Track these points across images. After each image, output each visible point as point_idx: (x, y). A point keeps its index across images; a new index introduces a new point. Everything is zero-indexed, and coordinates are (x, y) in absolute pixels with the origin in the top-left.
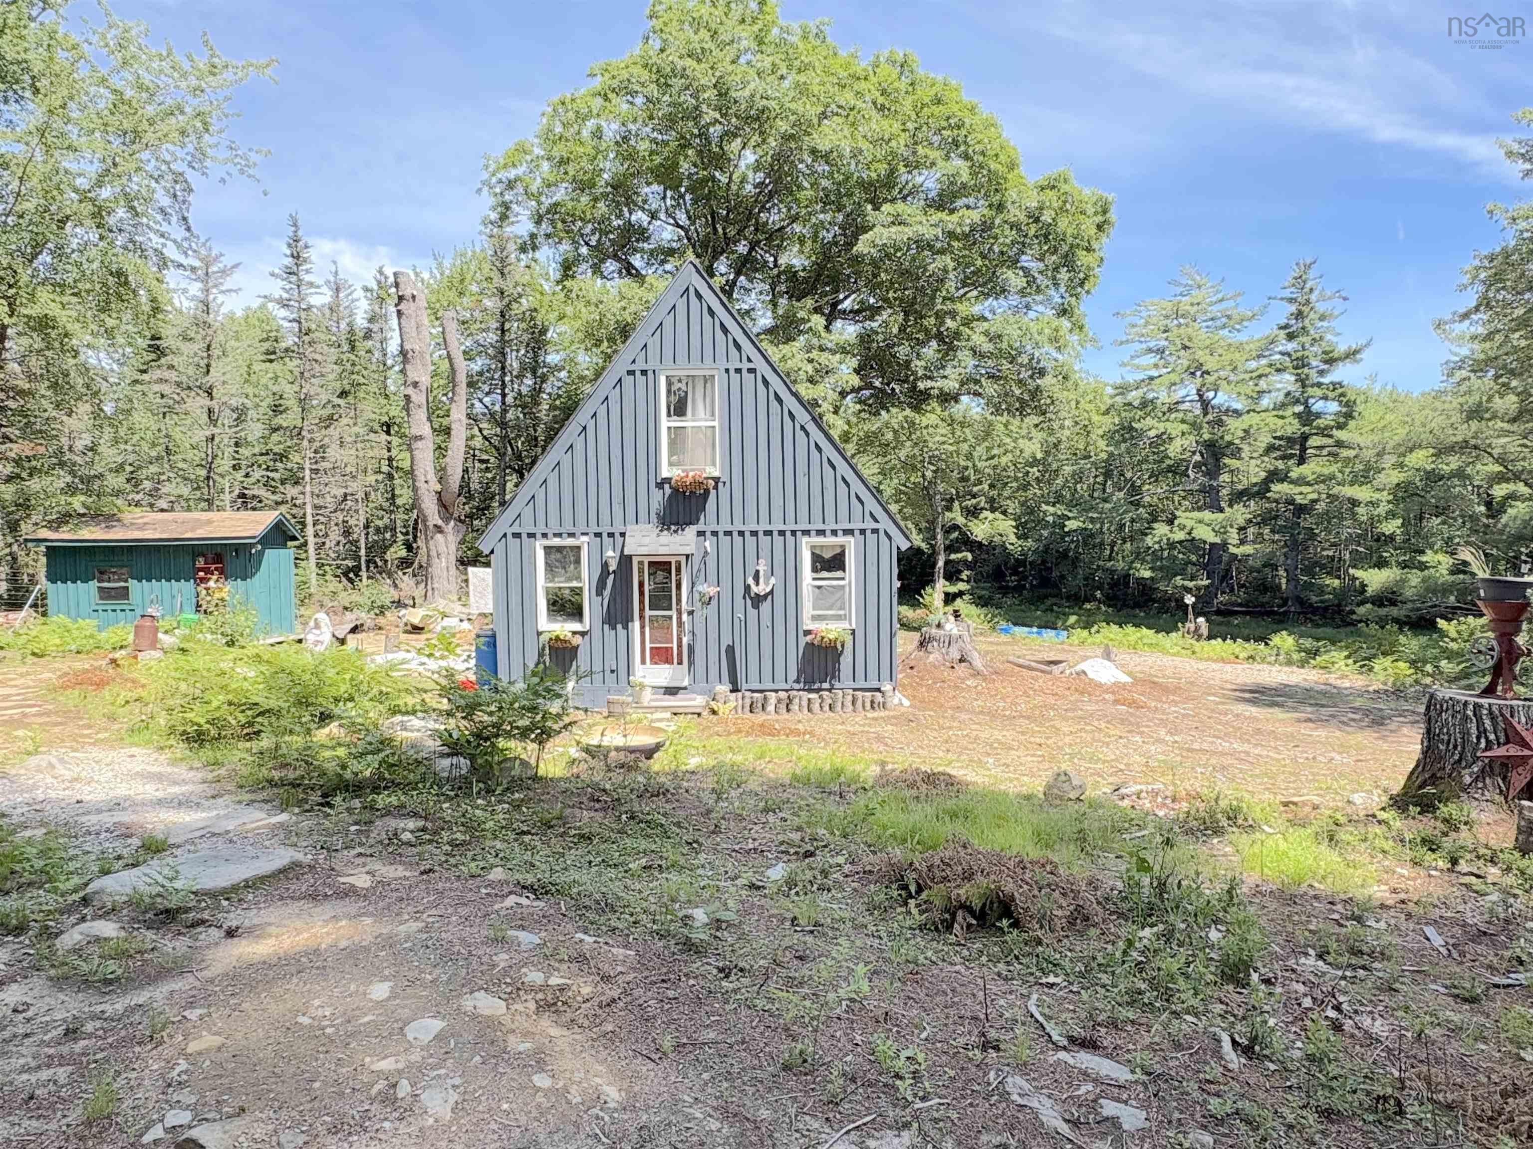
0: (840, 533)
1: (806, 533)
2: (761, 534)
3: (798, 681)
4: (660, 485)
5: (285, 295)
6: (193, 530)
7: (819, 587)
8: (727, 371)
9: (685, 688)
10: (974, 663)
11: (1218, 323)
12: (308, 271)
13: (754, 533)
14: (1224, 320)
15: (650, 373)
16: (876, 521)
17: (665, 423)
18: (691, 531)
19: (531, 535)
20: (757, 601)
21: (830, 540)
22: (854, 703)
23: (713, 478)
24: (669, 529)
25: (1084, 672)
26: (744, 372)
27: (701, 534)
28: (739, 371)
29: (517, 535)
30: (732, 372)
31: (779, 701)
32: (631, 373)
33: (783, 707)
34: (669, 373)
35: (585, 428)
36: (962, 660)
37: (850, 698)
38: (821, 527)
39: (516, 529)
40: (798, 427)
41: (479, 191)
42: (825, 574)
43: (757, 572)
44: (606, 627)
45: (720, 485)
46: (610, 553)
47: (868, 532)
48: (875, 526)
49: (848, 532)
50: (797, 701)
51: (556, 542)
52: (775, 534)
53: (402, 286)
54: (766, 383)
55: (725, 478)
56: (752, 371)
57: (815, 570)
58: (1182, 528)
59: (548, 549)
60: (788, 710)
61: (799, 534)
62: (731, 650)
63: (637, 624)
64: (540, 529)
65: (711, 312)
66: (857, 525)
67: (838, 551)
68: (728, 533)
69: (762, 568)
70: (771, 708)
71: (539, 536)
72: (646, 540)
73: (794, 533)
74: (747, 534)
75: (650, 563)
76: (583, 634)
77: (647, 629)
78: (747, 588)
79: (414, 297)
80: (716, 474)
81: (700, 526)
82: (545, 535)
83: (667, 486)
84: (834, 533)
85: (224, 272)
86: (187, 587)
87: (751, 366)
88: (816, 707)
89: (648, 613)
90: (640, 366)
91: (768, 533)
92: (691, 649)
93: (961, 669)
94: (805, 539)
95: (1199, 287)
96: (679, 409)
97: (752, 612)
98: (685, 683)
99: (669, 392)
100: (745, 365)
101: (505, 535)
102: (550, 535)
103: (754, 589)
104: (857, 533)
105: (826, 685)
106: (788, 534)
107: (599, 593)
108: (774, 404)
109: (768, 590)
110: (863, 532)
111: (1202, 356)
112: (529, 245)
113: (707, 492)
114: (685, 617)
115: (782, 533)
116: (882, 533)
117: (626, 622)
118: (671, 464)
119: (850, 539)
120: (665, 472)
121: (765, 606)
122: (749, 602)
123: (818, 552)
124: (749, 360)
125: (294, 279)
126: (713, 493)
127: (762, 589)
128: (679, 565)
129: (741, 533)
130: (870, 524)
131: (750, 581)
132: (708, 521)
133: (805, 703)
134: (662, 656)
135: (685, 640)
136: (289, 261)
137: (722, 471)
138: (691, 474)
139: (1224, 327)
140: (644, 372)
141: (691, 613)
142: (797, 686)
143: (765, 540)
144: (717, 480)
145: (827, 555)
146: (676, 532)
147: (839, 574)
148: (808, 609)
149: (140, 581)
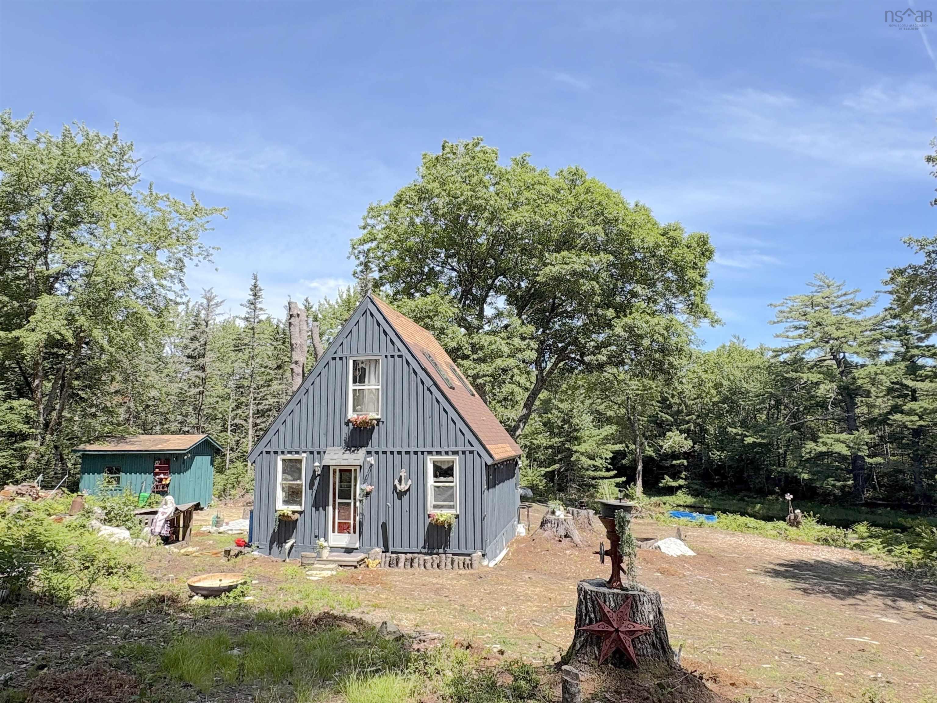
0: (450, 453)
1: (430, 453)
2: (403, 453)
3: (424, 547)
4: (347, 423)
5: (247, 316)
7: (438, 487)
8: (386, 356)
9: (357, 549)
10: (574, 538)
11: (845, 309)
12: (260, 303)
13: (399, 453)
14: (849, 307)
15: (344, 359)
16: (472, 446)
17: (351, 387)
18: (362, 452)
19: (276, 453)
20: (401, 495)
21: (444, 457)
22: (453, 562)
23: (375, 419)
24: (350, 450)
25: (659, 548)
26: (396, 357)
27: (369, 453)
28: (392, 356)
29: (268, 453)
30: (389, 357)
31: (406, 560)
32: (334, 359)
33: (408, 564)
34: (355, 359)
35: (308, 391)
36: (566, 536)
37: (450, 560)
38: (439, 449)
39: (268, 449)
40: (426, 388)
42: (442, 479)
43: (401, 477)
44: (314, 509)
45: (381, 423)
46: (317, 464)
47: (467, 453)
48: (471, 449)
49: (455, 453)
50: (416, 561)
51: (289, 456)
52: (412, 453)
53: (292, 309)
54: (408, 363)
55: (384, 419)
56: (400, 356)
57: (435, 476)
58: (825, 444)
59: (284, 461)
60: (411, 566)
61: (426, 453)
62: (384, 526)
63: (331, 508)
64: (282, 448)
65: (378, 324)
66: (460, 448)
67: (451, 464)
68: (384, 453)
69: (403, 474)
70: (401, 564)
71: (280, 453)
72: (336, 457)
73: (423, 453)
74: (395, 453)
75: (340, 470)
76: (300, 513)
77: (337, 511)
78: (395, 487)
79: (298, 315)
80: (379, 417)
81: (369, 448)
82: (283, 453)
83: (351, 424)
84: (447, 453)
86: (150, 477)
87: (400, 353)
88: (428, 565)
89: (338, 501)
90: (339, 354)
91: (408, 453)
92: (361, 524)
93: (566, 541)
94: (429, 457)
96: (360, 378)
97: (397, 501)
98: (357, 546)
99: (355, 369)
100: (397, 353)
101: (262, 453)
102: (286, 453)
103: (399, 487)
104: (460, 453)
105: (441, 551)
106: (419, 453)
107: (311, 488)
108: (413, 375)
109: (407, 488)
110: (464, 452)
113: (373, 427)
114: (358, 504)
115: (416, 453)
116: (475, 453)
117: (325, 506)
118: (354, 410)
119: (456, 457)
120: (351, 415)
121: (406, 498)
122: (396, 495)
123: (439, 464)
124: (399, 350)
125: (252, 307)
126: (376, 428)
127: (402, 487)
128: (355, 470)
129: (392, 453)
130: (469, 448)
131: (396, 482)
132: (373, 445)
133: (422, 562)
134: (343, 528)
135: (358, 518)
136: (252, 297)
137: (382, 415)
138: (361, 417)
140: (341, 359)
141: (361, 501)
142: (423, 551)
143: (405, 457)
144: (378, 421)
145: (445, 467)
146: (353, 451)
147: (450, 479)
148: (431, 500)
149: (126, 474)
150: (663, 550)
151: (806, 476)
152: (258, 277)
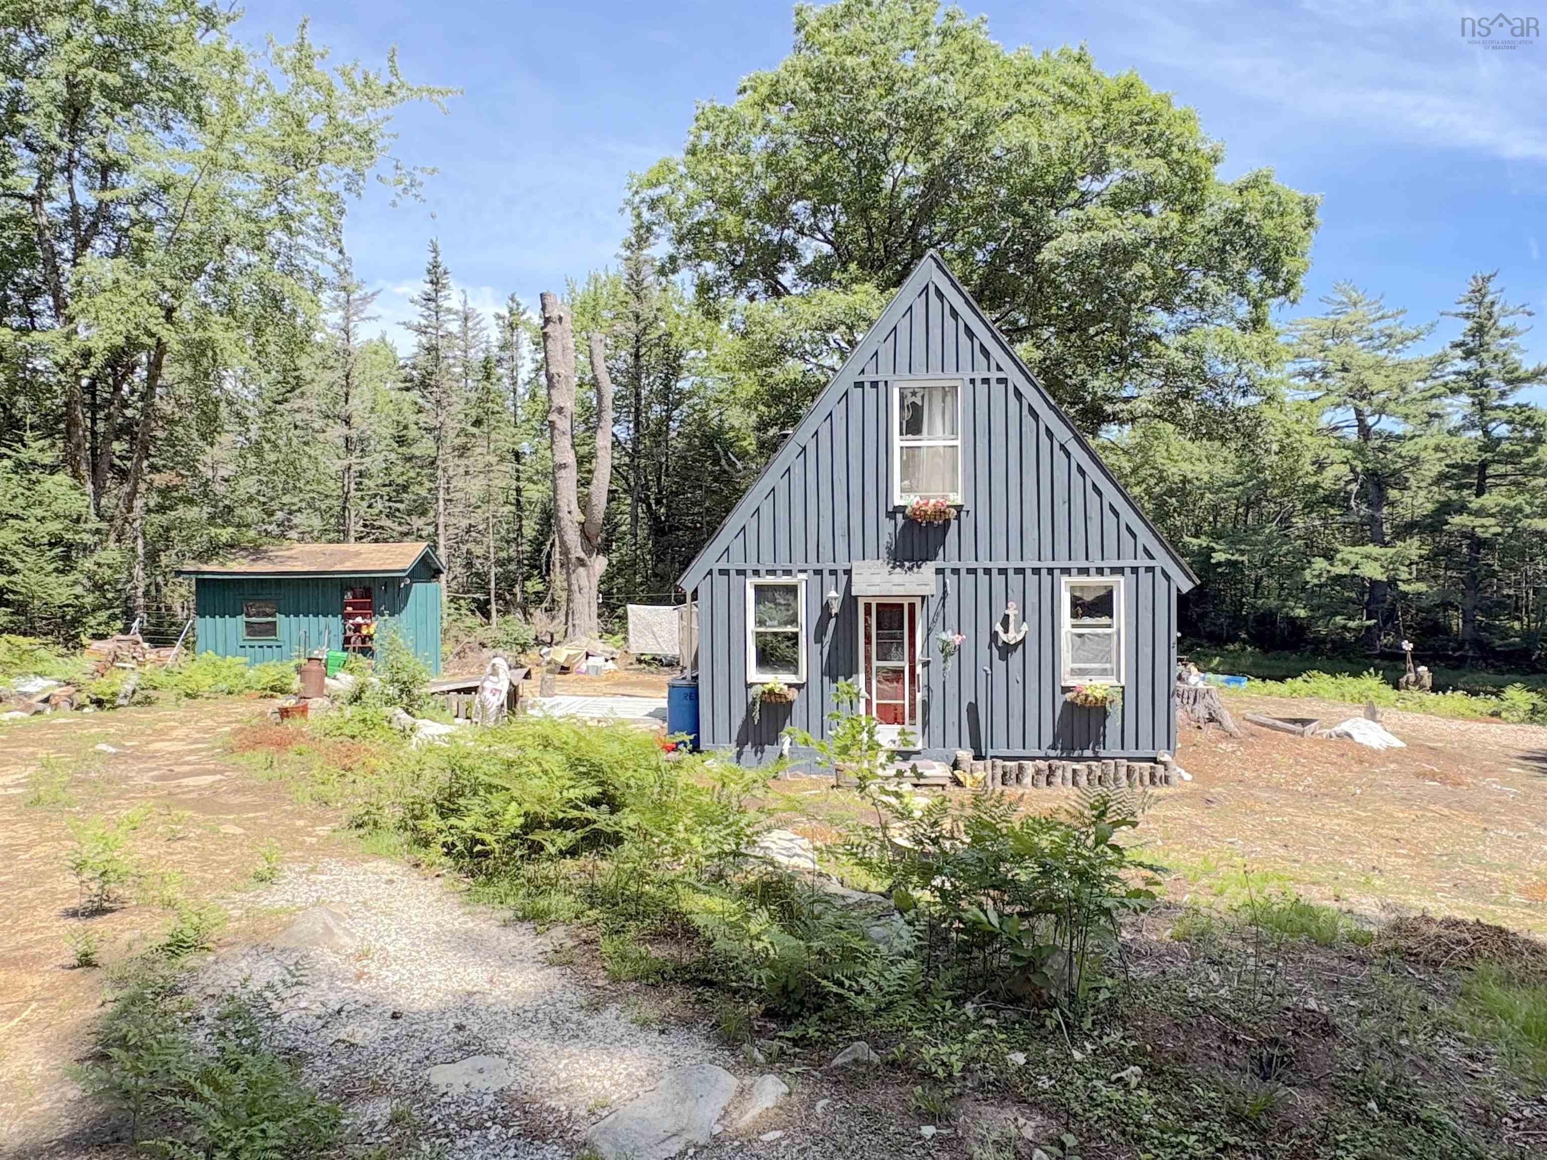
0: (1107, 571)
1: (1066, 571)
2: (1011, 573)
3: (1054, 747)
4: (891, 515)
5: (424, 322)
6: (342, 562)
7: (1080, 636)
8: (972, 381)
9: (918, 753)
10: (1225, 723)
11: (1377, 343)
12: (447, 298)
13: (1003, 571)
14: (1384, 339)
15: (881, 385)
16: (1151, 557)
17: (897, 442)
18: (928, 568)
19: (741, 572)
20: (1006, 650)
21: (1094, 580)
22: (1129, 775)
23: (955, 507)
24: (902, 566)
25: (1349, 735)
26: (993, 382)
27: (940, 571)
28: (986, 381)
29: (724, 572)
30: (978, 383)
31: (1038, 772)
32: (859, 385)
33: (1043, 779)
34: (904, 384)
35: (804, 449)
36: (1211, 719)
37: (1123, 771)
38: (1084, 564)
39: (723, 565)
40: (1056, 446)
41: (622, 210)
42: (1087, 620)
43: (1007, 617)
44: (826, 679)
45: (963, 514)
46: (833, 594)
47: (1141, 571)
48: (1151, 563)
49: (1120, 571)
50: (1059, 773)
51: (769, 580)
52: (1028, 572)
53: (549, 308)
54: (1018, 394)
55: (969, 506)
56: (1002, 381)
57: (1074, 615)
58: (1345, 562)
59: (758, 589)
60: (1049, 783)
61: (1057, 573)
62: (973, 709)
63: (862, 677)
64: (752, 564)
65: (954, 314)
66: (1128, 562)
67: (1103, 592)
68: (972, 571)
69: (1012, 612)
70: (1027, 780)
71: (749, 573)
72: (877, 579)
73: (1051, 571)
74: (995, 573)
75: (878, 605)
76: (799, 687)
77: (874, 682)
78: (994, 636)
79: (560, 319)
80: (959, 502)
81: (939, 563)
82: (756, 573)
83: (899, 516)
84: (1100, 571)
85: (364, 299)
86: (335, 623)
87: (1001, 375)
88: (1083, 780)
89: (875, 663)
90: (867, 378)
91: (1020, 571)
92: (926, 705)
93: (1210, 730)
94: (1065, 579)
95: (1355, 304)
96: (913, 426)
97: (999, 665)
98: (919, 746)
99: (902, 407)
100: (994, 375)
101: (710, 572)
102: (762, 572)
103: (1003, 636)
104: (1128, 571)
105: (1088, 753)
106: (1044, 572)
107: (819, 639)
108: (1028, 420)
109: (1019, 638)
110: (1135, 570)
111: (1368, 376)
112: (669, 267)
113: (947, 523)
114: (919, 669)
115: (1036, 571)
116: (1158, 571)
117: (849, 673)
118: (902, 490)
119: (1121, 579)
120: (898, 501)
121: (1016, 658)
122: (995, 652)
123: (1078, 594)
124: (999, 369)
125: (432, 305)
126: (954, 524)
127: (1012, 637)
128: (912, 606)
129: (988, 571)
130: (1143, 562)
131: (998, 628)
132: (948, 557)
133: (1069, 775)
134: (892, 715)
135: (919, 696)
136: (429, 287)
137: (965, 498)
138: (932, 502)
139: (1381, 347)
140: (874, 384)
141: (926, 664)
142: (1052, 753)
143: (1015, 581)
144: (959, 508)
145: (1089, 597)
146: (911, 569)
147: (1105, 620)
148: (1066, 662)
149: (287, 616)
150: (1358, 738)
151: (1302, 613)
152: (440, 248)
